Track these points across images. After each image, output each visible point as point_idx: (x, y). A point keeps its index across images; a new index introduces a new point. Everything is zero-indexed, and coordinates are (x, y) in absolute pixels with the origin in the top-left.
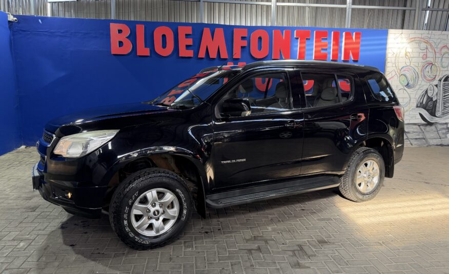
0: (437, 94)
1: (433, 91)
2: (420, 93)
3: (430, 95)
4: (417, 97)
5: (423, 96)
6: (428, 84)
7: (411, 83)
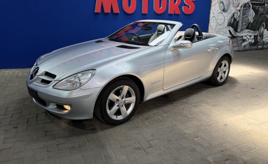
0: (239, 16)
1: (237, 14)
2: (230, 15)
3: (235, 17)
4: (229, 18)
5: (232, 18)
6: (235, 9)
7: (226, 8)
